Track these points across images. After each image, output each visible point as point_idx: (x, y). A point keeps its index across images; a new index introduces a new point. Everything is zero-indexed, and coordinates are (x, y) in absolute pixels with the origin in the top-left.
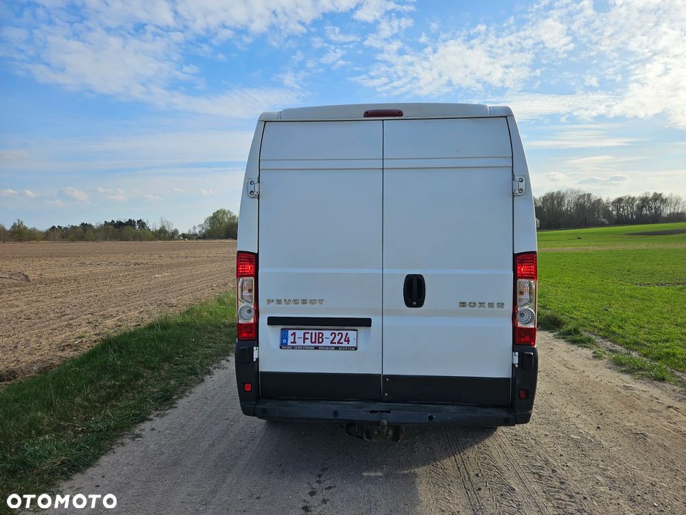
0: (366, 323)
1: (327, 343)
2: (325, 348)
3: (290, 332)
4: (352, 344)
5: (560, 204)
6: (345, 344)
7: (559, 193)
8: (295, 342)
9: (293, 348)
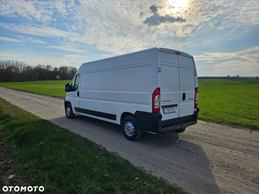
0: (176, 105)
1: (171, 111)
2: (171, 112)
3: (165, 109)
4: (175, 111)
5: (66, 71)
6: (174, 111)
7: (65, 67)
8: (166, 112)
9: (166, 113)
